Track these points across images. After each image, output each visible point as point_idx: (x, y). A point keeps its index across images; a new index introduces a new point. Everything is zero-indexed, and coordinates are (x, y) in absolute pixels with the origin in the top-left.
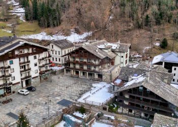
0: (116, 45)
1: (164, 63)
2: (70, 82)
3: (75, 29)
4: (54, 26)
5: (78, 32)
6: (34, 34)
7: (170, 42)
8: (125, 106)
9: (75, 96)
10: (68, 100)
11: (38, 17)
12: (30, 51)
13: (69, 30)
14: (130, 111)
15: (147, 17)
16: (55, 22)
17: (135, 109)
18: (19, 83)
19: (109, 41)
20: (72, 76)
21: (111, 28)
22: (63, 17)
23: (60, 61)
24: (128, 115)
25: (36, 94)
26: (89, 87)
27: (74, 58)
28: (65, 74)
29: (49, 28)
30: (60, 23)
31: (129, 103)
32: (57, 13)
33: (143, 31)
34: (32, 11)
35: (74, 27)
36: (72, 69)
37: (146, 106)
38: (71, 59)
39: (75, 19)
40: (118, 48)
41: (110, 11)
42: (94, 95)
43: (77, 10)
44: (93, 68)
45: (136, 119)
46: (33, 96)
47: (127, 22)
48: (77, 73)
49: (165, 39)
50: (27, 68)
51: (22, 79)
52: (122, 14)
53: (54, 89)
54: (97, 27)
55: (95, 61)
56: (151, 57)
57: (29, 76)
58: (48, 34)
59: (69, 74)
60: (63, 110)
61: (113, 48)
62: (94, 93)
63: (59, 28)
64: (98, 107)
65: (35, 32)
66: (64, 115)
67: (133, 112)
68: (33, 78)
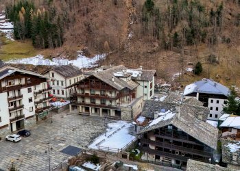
0: (137, 72)
1: (198, 94)
3: (83, 50)
4: (55, 46)
5: (87, 54)
6: (26, 57)
7: (205, 67)
8: (150, 152)
9: (85, 141)
10: (76, 146)
11: (32, 35)
12: (23, 82)
13: (74, 52)
14: (158, 157)
15: (176, 35)
16: (56, 42)
17: (163, 155)
18: (7, 125)
19: (129, 67)
20: (80, 114)
21: (131, 49)
22: (67, 34)
24: (155, 163)
25: (31, 141)
26: (104, 127)
27: (83, 89)
28: (71, 111)
29: (47, 50)
30: (62, 43)
31: (156, 147)
32: (59, 30)
33: (171, 53)
34: (23, 26)
35: (80, 48)
36: (80, 104)
37: (177, 150)
38: (79, 92)
39: (83, 37)
40: (140, 75)
41: (129, 27)
42: (111, 138)
43: (85, 25)
44: (108, 103)
45: (165, 168)
46: (27, 143)
47: (151, 41)
48: (87, 109)
49: (199, 63)
50: (18, 105)
51: (11, 120)
52: (144, 32)
53: (56, 133)
54: (111, 47)
55: (111, 93)
56: (182, 87)
57: (22, 116)
58: (46, 58)
59: (76, 111)
60: (70, 161)
61: (134, 76)
63: (61, 49)
64: (116, 155)
65: (28, 55)
66: (71, 168)
67: (161, 158)
68: (27, 118)
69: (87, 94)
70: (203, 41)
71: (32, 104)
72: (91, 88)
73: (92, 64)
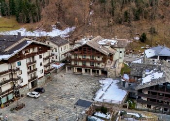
1: (159, 57)
2: (76, 80)
3: (57, 24)
4: (34, 22)
5: (59, 27)
7: (149, 36)
8: (143, 102)
9: (89, 94)
10: (84, 99)
11: (16, 13)
12: (36, 50)
13: (50, 26)
14: (149, 106)
15: (126, 13)
16: (35, 18)
17: (154, 104)
18: (26, 85)
20: (74, 74)
22: (43, 12)
23: (56, 58)
24: (149, 111)
25: (47, 97)
26: (97, 84)
27: (76, 55)
28: (67, 72)
29: (29, 25)
30: (40, 19)
31: (148, 99)
32: (37, 9)
34: (8, 5)
35: (54, 23)
36: (74, 66)
37: (166, 101)
38: (73, 57)
39: (55, 14)
40: (116, 44)
41: (90, 7)
42: (107, 92)
43: (57, 5)
44: (96, 65)
45: (158, 114)
48: (80, 70)
49: (144, 34)
50: (32, 69)
51: (29, 81)
55: (99, 57)
56: (133, 51)
57: (35, 77)
58: (28, 30)
61: (112, 44)
62: (106, 90)
63: (39, 23)
64: (118, 106)
65: (13, 28)
66: (89, 117)
67: (152, 107)
68: (39, 78)
69: (80, 59)
70: (145, 18)
71: (42, 67)
72: (84, 54)
73: (64, 35)
